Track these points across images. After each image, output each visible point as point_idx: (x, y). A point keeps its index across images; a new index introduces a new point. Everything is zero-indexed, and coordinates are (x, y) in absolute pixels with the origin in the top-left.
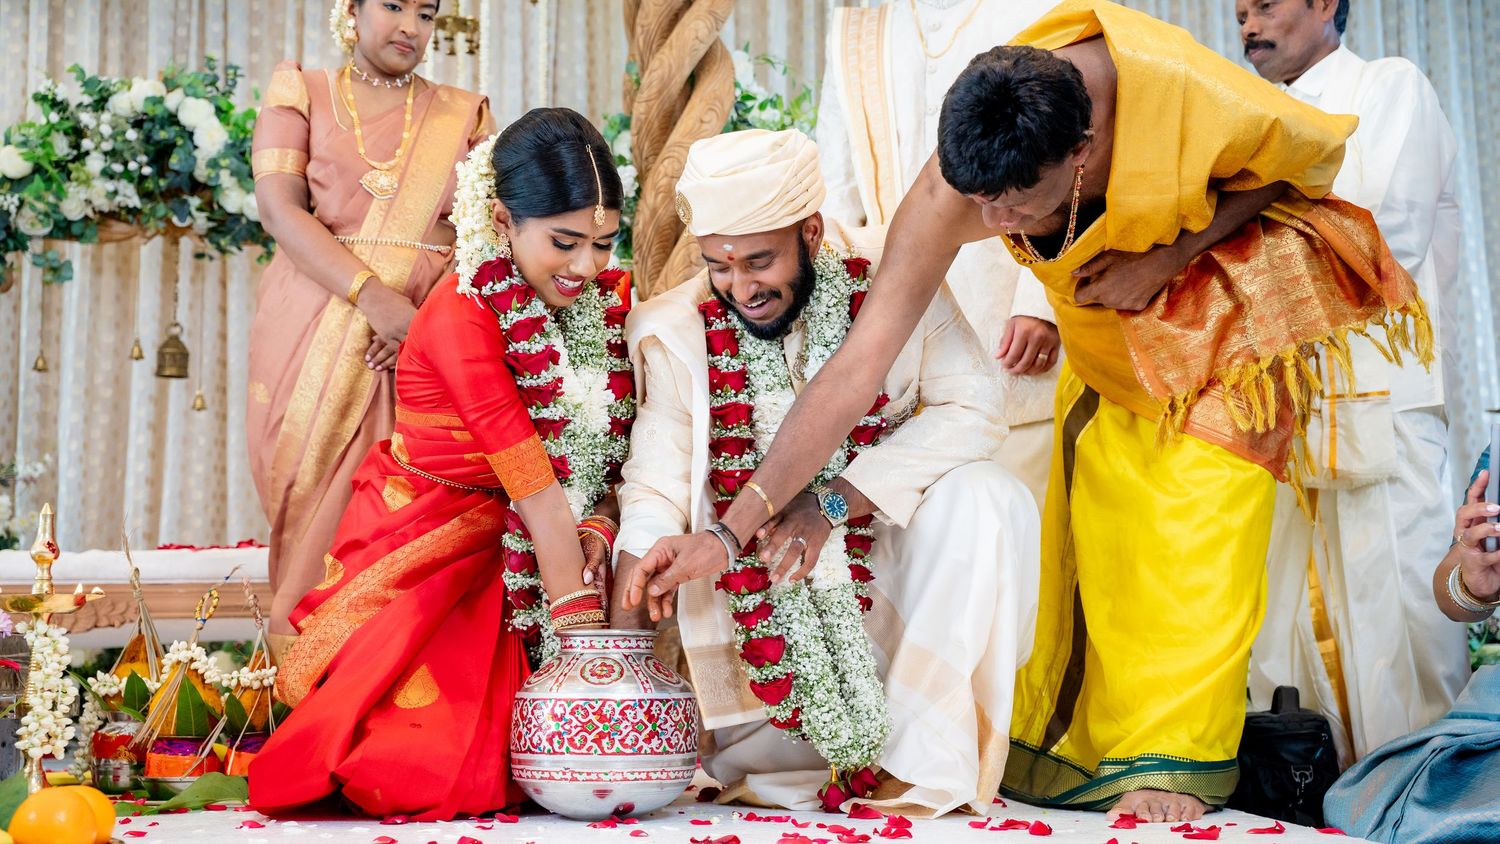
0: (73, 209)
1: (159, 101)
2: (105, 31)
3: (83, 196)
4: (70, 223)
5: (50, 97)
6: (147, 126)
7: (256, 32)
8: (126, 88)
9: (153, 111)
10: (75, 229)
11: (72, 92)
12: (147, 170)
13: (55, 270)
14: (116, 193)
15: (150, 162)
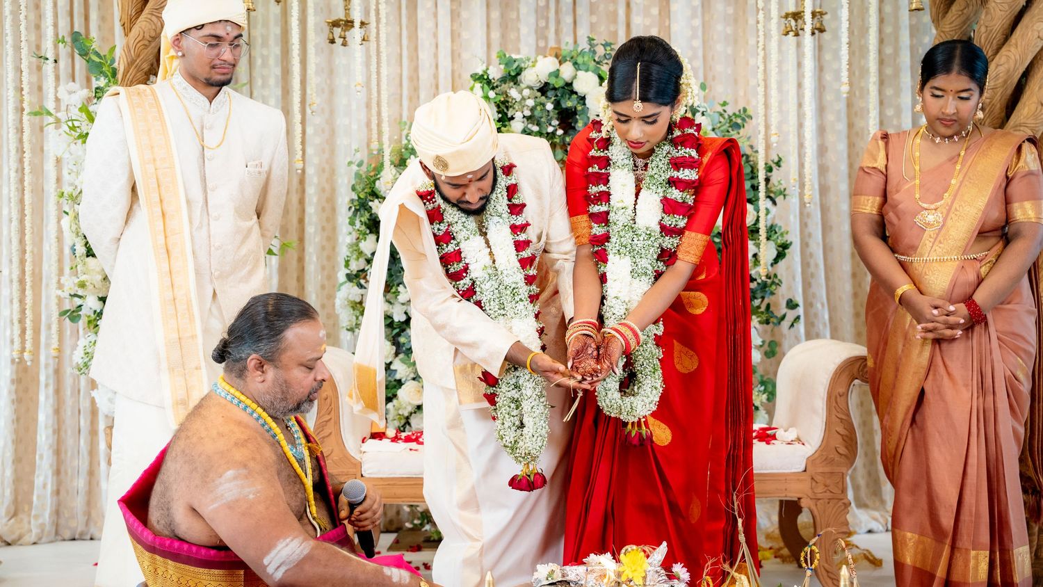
1: (556, 74)
5: (486, 77)
6: (550, 94)
8: (531, 64)
9: (553, 81)
11: (495, 73)
12: (560, 132)
15: (561, 126)
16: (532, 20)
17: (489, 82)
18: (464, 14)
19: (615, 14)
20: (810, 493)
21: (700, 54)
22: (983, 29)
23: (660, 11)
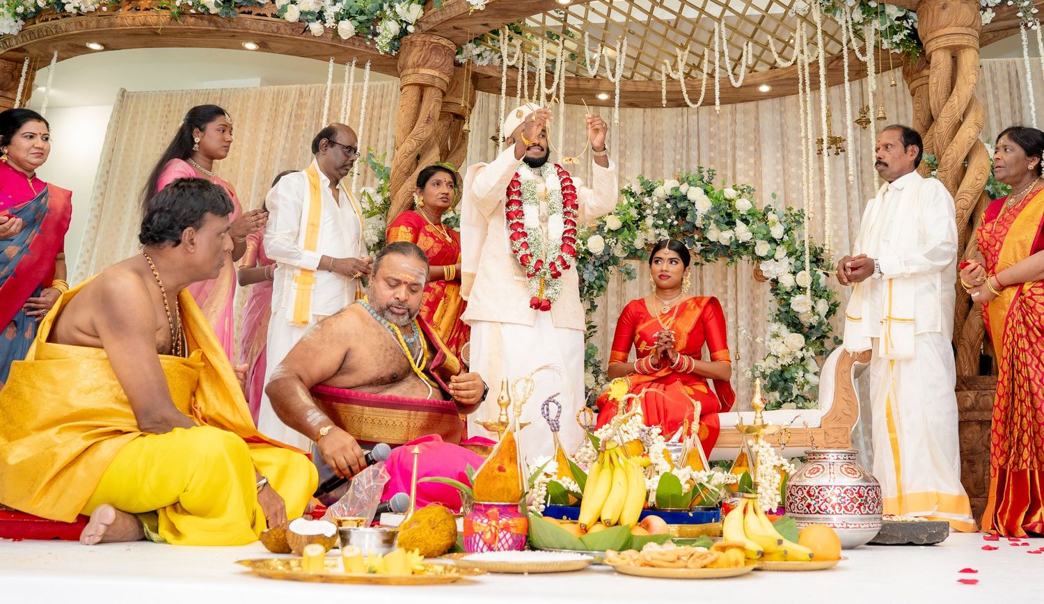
0: (639, 244)
1: (677, 189)
2: (644, 160)
3: (644, 237)
4: (636, 250)
5: (628, 191)
7: (712, 154)
8: (661, 184)
9: (674, 192)
10: (639, 253)
11: (637, 188)
12: (676, 223)
13: (628, 273)
14: (660, 234)
15: (677, 219)
16: (672, 166)
17: (632, 194)
18: (628, 165)
19: (726, 162)
20: (824, 443)
21: (782, 186)
22: (937, 135)
23: (755, 162)
